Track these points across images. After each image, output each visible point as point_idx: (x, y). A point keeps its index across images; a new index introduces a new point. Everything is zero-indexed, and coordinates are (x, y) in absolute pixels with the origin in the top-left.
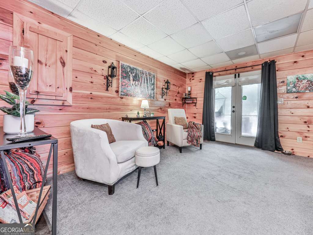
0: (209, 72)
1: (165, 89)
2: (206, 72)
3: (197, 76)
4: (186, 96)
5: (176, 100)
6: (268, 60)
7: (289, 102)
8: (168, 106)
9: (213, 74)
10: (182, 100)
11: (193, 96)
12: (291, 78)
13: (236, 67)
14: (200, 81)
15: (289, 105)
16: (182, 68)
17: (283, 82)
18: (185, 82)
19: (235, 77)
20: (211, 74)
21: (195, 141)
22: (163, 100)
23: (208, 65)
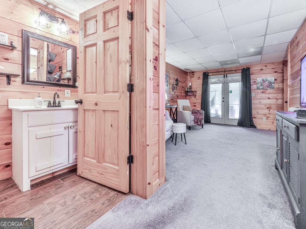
0: (206, 73)
1: (176, 85)
2: (204, 73)
3: (196, 75)
4: (188, 89)
5: (181, 93)
6: (245, 67)
7: (258, 95)
8: (176, 97)
9: (208, 74)
10: (185, 93)
11: (193, 90)
12: (259, 80)
13: (225, 70)
14: (199, 78)
15: (258, 97)
16: (185, 69)
17: (255, 82)
18: (187, 79)
19: (224, 77)
20: (207, 74)
21: (199, 122)
22: (173, 93)
23: (205, 68)
